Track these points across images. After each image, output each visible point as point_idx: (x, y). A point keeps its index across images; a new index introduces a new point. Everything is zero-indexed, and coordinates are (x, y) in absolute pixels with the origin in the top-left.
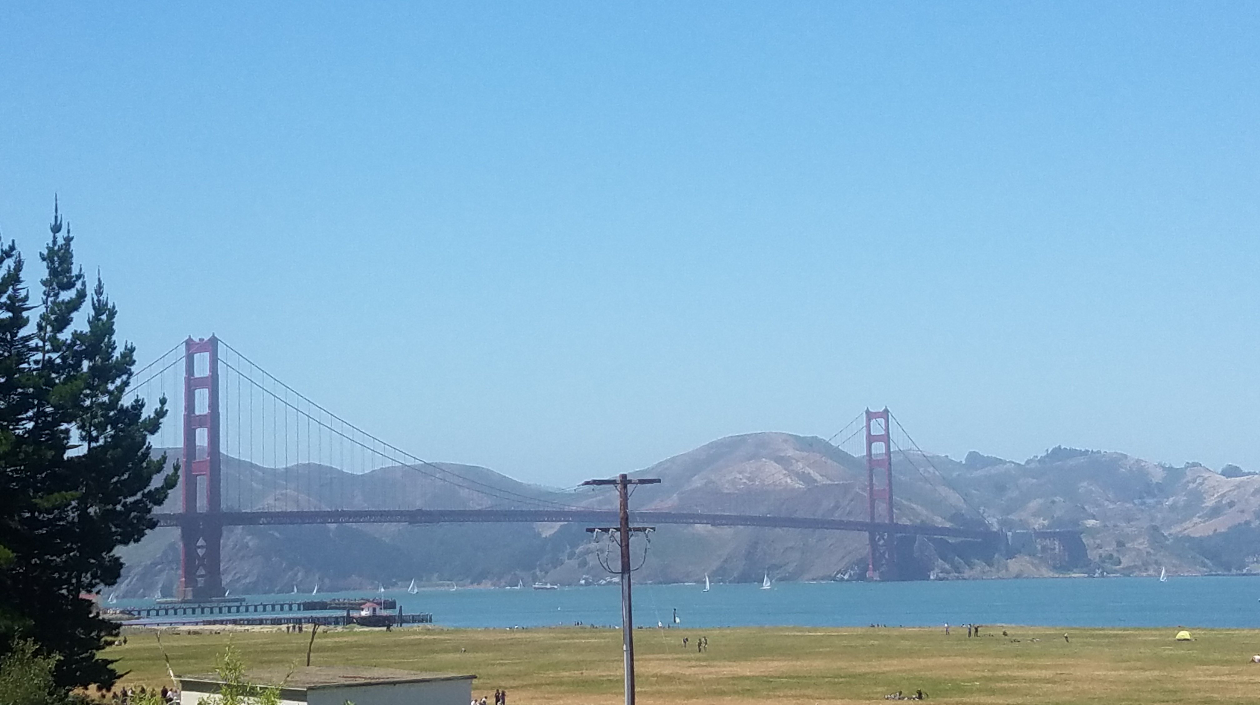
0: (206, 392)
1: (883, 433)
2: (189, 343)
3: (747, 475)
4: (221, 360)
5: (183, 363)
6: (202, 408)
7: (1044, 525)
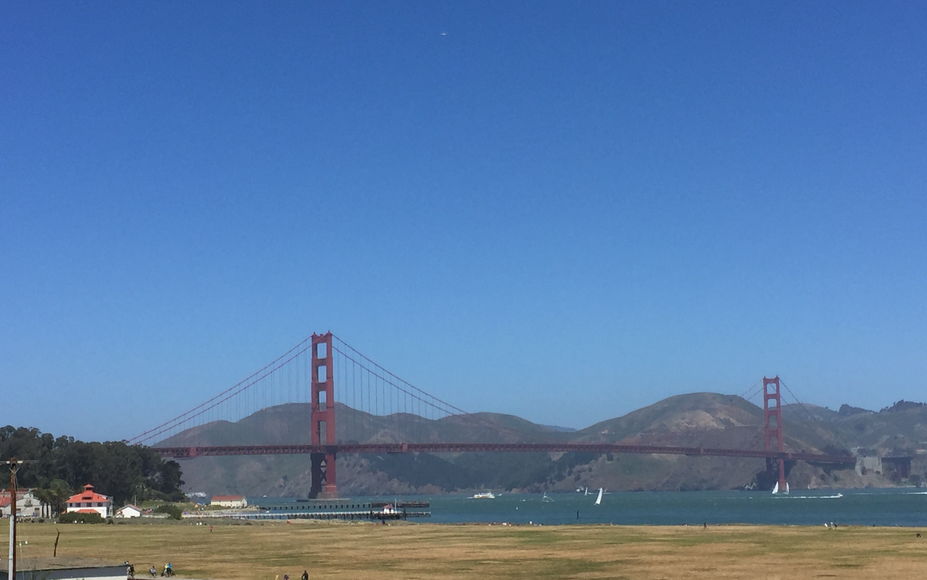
0: (324, 368)
1: (775, 392)
2: (314, 337)
3: (687, 420)
4: (334, 348)
5: (310, 350)
6: (322, 378)
7: (889, 453)
